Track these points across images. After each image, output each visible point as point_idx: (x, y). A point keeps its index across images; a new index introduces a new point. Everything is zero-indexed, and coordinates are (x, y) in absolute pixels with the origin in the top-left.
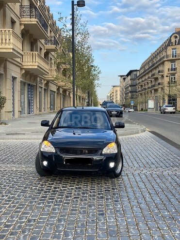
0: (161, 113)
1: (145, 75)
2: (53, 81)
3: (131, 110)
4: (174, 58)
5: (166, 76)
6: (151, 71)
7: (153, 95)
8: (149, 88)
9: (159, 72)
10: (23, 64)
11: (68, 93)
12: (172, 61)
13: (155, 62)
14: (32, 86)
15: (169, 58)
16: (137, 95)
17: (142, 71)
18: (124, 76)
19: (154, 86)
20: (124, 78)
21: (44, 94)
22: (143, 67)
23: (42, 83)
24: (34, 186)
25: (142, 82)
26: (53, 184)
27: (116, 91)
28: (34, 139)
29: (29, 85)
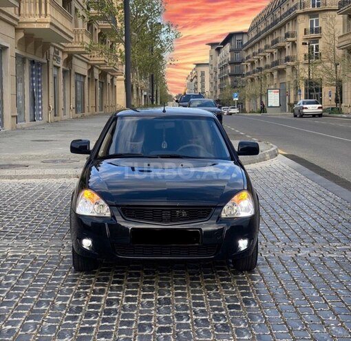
0: (295, 116)
1: (259, 42)
2: (80, 53)
3: (232, 111)
4: (316, 9)
5: (303, 44)
6: (271, 34)
7: (275, 81)
8: (267, 67)
9: (287, 35)
10: (21, 19)
11: (109, 77)
12: (312, 14)
13: (279, 16)
14: (39, 64)
15: (307, 9)
16: (243, 81)
17: (253, 34)
18: (217, 44)
19: (277, 63)
20: (217, 47)
21: (64, 81)
22: (255, 26)
23: (58, 59)
24: (59, 299)
25: (254, 55)
26: (102, 291)
27: (203, 74)
28: (49, 176)
29: (33, 62)
